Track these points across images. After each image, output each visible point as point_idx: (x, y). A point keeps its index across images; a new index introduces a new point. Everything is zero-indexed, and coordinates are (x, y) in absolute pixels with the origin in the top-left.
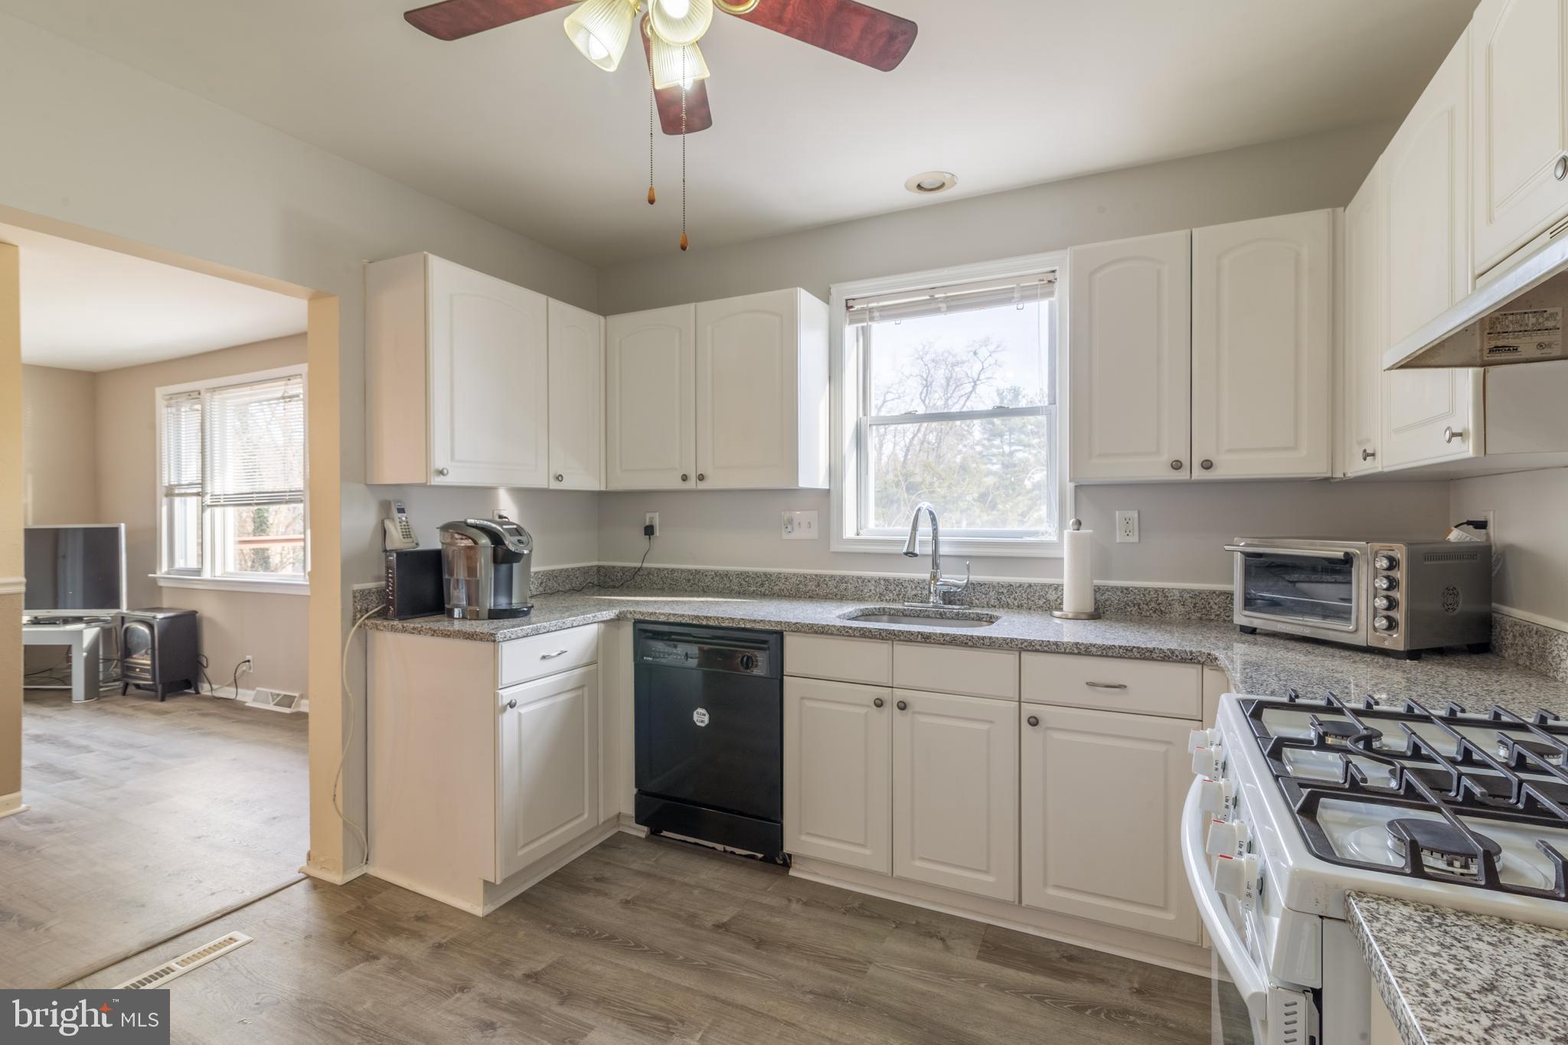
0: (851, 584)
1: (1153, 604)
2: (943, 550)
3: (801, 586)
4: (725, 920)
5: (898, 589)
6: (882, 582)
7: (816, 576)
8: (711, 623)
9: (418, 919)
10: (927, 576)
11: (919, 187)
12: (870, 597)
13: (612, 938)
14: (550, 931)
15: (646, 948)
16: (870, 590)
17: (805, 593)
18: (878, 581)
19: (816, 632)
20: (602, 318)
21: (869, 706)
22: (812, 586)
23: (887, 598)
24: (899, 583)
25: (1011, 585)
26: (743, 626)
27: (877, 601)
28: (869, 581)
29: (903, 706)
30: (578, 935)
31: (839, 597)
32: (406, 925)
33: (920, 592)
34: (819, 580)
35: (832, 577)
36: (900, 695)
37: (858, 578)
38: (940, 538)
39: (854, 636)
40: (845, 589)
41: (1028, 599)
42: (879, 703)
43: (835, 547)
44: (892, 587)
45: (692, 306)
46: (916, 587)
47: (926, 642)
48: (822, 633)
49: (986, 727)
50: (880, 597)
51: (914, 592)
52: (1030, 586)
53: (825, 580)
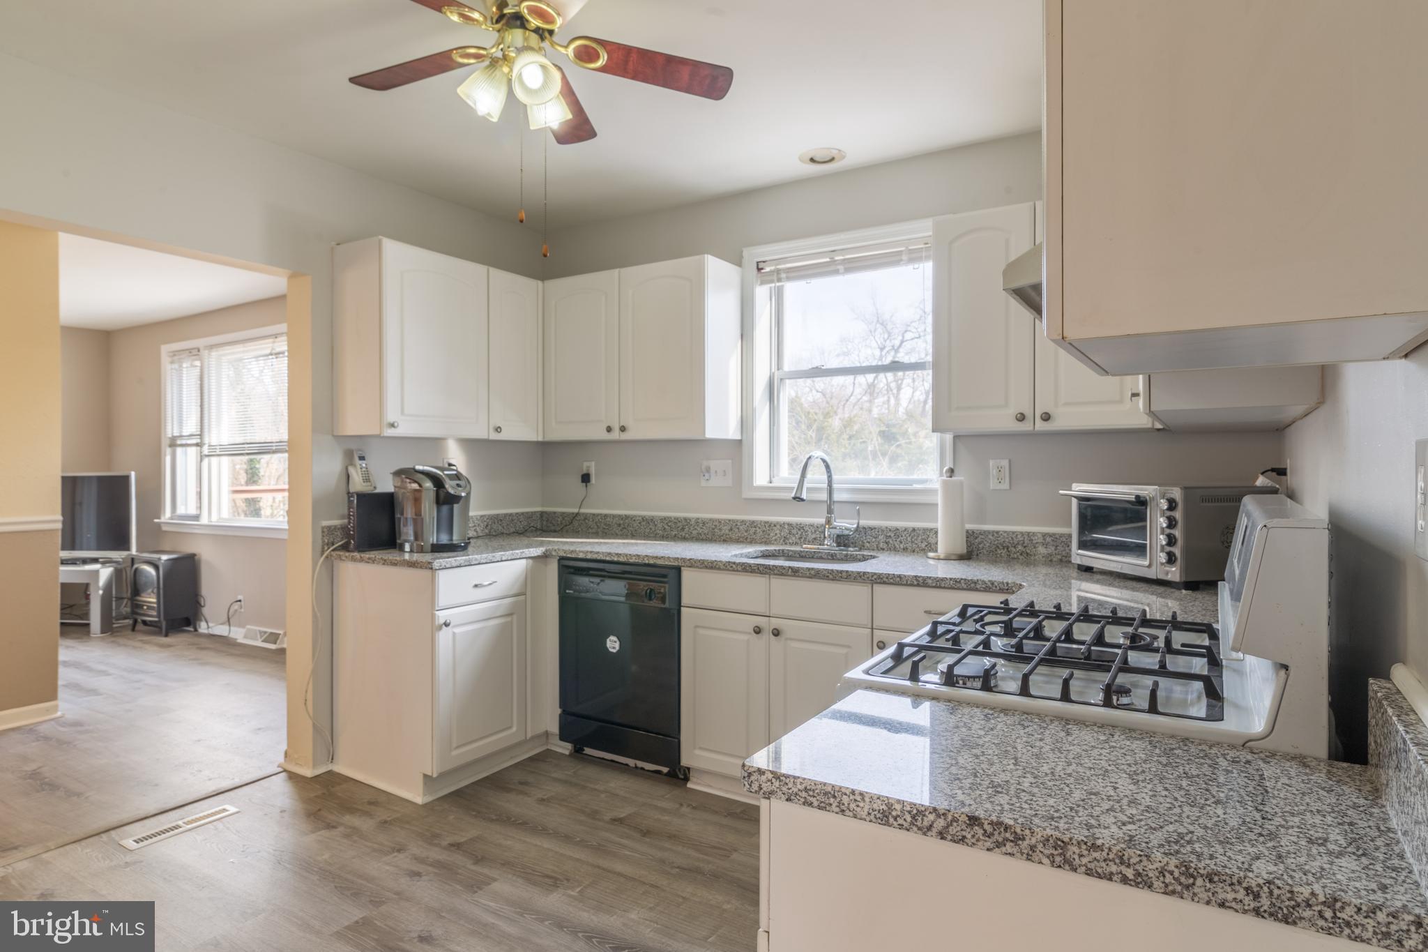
0: (759, 528)
1: (1020, 547)
2: (836, 497)
3: (716, 530)
4: (622, 816)
5: (800, 533)
6: (786, 527)
7: (729, 521)
8: (622, 559)
9: (370, 803)
10: (823, 521)
11: (812, 160)
12: (776, 540)
13: (525, 823)
14: (476, 816)
15: (551, 832)
16: (776, 534)
17: (720, 537)
18: (782, 525)
19: (706, 567)
20: (540, 283)
21: (750, 633)
22: (725, 529)
23: (791, 541)
24: (801, 527)
25: (898, 529)
26: (647, 562)
27: (782, 544)
28: (775, 526)
29: (776, 633)
30: (497, 820)
31: (749, 540)
32: (360, 807)
33: (818, 536)
34: (733, 525)
35: (743, 522)
36: (775, 623)
37: (766, 522)
38: (835, 486)
39: (737, 571)
40: (755, 533)
41: (912, 542)
42: (758, 631)
43: (747, 494)
44: (794, 531)
45: (617, 270)
46: (815, 531)
47: (794, 576)
48: (712, 568)
49: (844, 651)
50: (784, 541)
51: (814, 536)
52: (914, 530)
53: (737, 525)
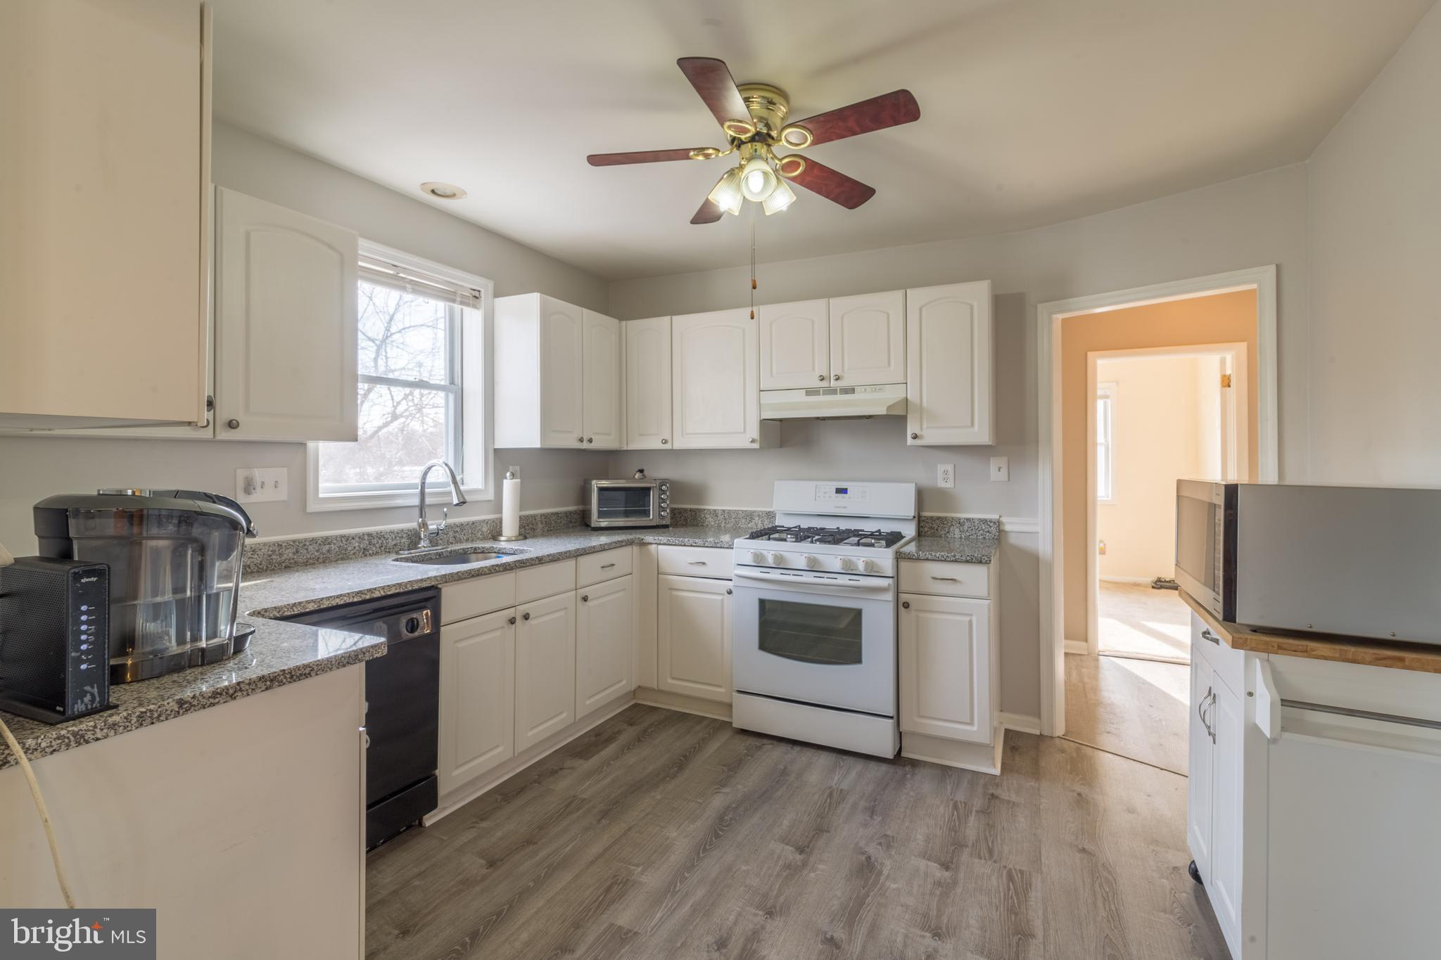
0: (335, 544)
1: (530, 525)
2: (428, 501)
3: (274, 557)
5: (380, 541)
6: (366, 537)
7: (294, 541)
10: (414, 525)
11: (433, 191)
12: (354, 554)
16: (355, 547)
17: (280, 564)
18: (361, 537)
21: (503, 627)
22: (288, 554)
23: (370, 552)
24: (380, 535)
25: (462, 524)
26: (410, 588)
27: (361, 557)
28: (353, 539)
29: (526, 617)
31: (321, 560)
33: (399, 541)
34: (298, 546)
35: (313, 541)
36: (522, 609)
37: (342, 536)
38: (427, 490)
40: (328, 551)
41: (472, 533)
42: (512, 621)
43: (312, 507)
44: (374, 541)
46: (396, 537)
50: (363, 553)
51: (394, 543)
52: (473, 523)
53: (305, 545)
